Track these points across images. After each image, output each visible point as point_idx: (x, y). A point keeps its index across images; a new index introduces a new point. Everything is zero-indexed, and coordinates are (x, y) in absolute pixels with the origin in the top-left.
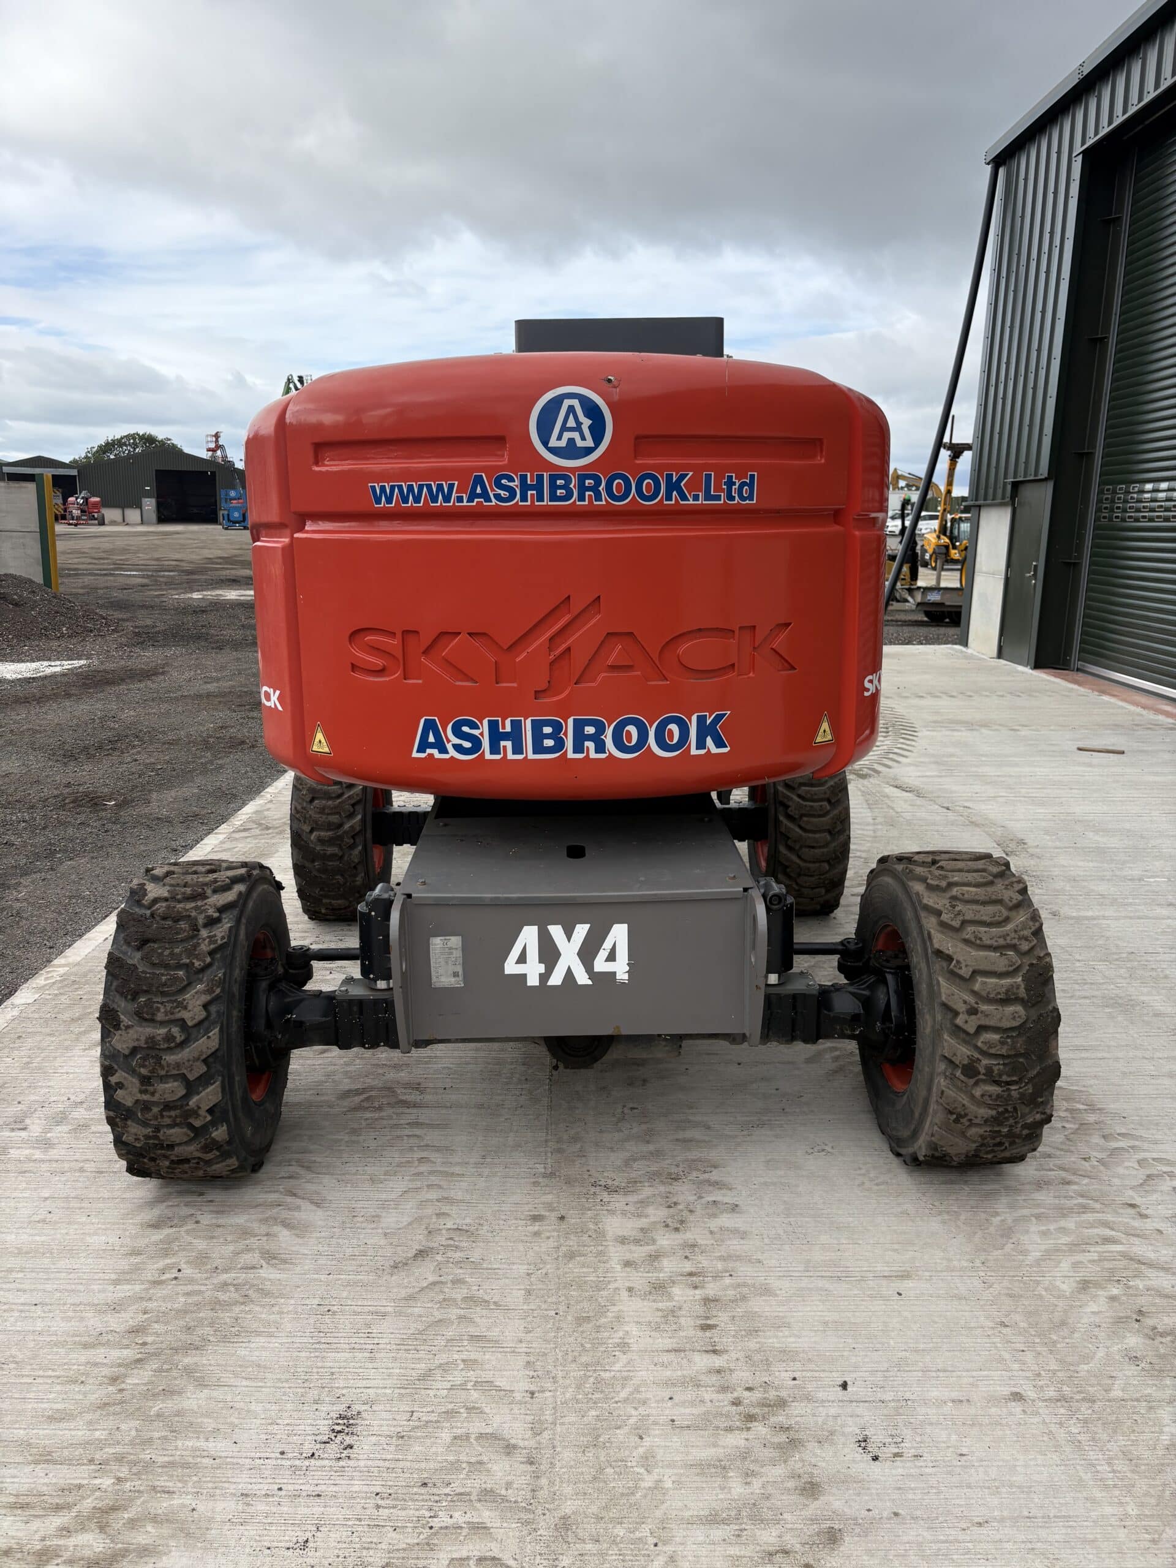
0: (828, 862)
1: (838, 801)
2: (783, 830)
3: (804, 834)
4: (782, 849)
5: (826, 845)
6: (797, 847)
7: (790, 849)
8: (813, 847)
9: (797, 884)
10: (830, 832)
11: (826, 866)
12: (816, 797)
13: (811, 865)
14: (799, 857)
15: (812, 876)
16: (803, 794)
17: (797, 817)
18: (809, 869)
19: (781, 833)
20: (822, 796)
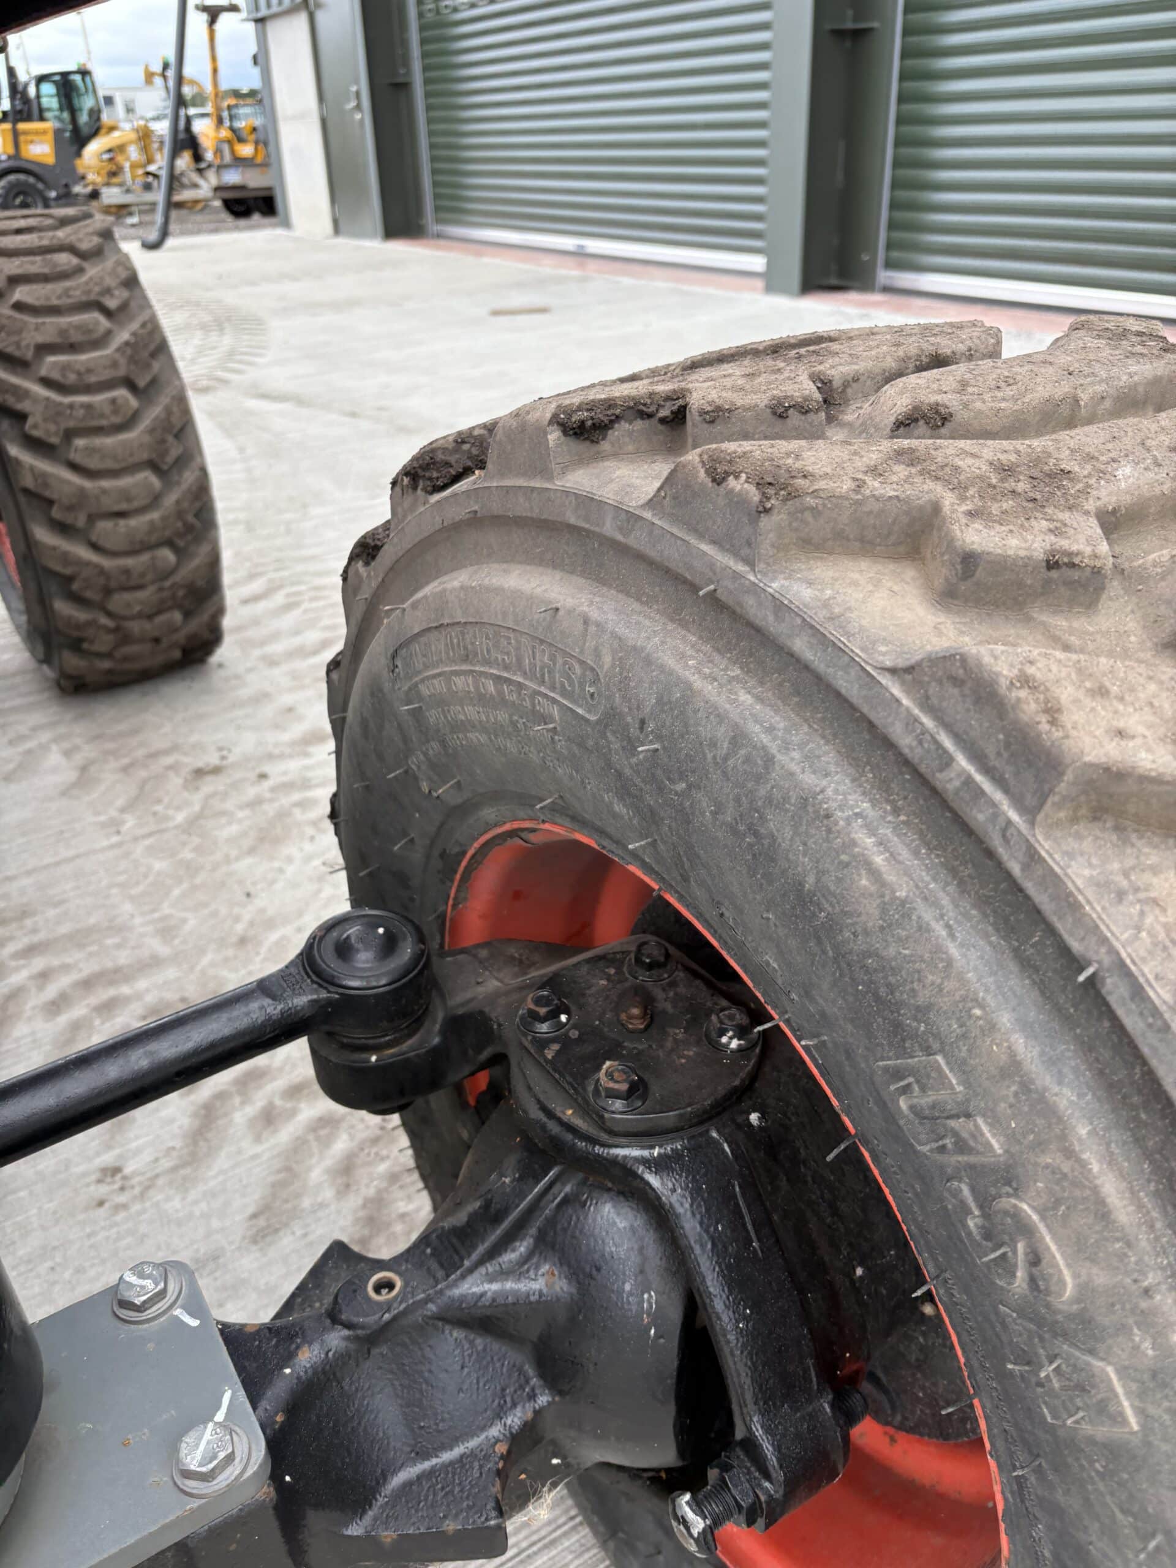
0: (170, 543)
1: (154, 382)
2: (28, 482)
3: (87, 484)
4: (42, 535)
5: (155, 500)
6: (81, 521)
7: (63, 528)
8: (121, 514)
9: (109, 614)
10: (153, 466)
11: (167, 555)
12: (93, 379)
13: (129, 562)
14: (95, 547)
15: (140, 587)
16: (55, 375)
17: (54, 440)
18: (127, 572)
19: (26, 491)
20: (106, 375)
